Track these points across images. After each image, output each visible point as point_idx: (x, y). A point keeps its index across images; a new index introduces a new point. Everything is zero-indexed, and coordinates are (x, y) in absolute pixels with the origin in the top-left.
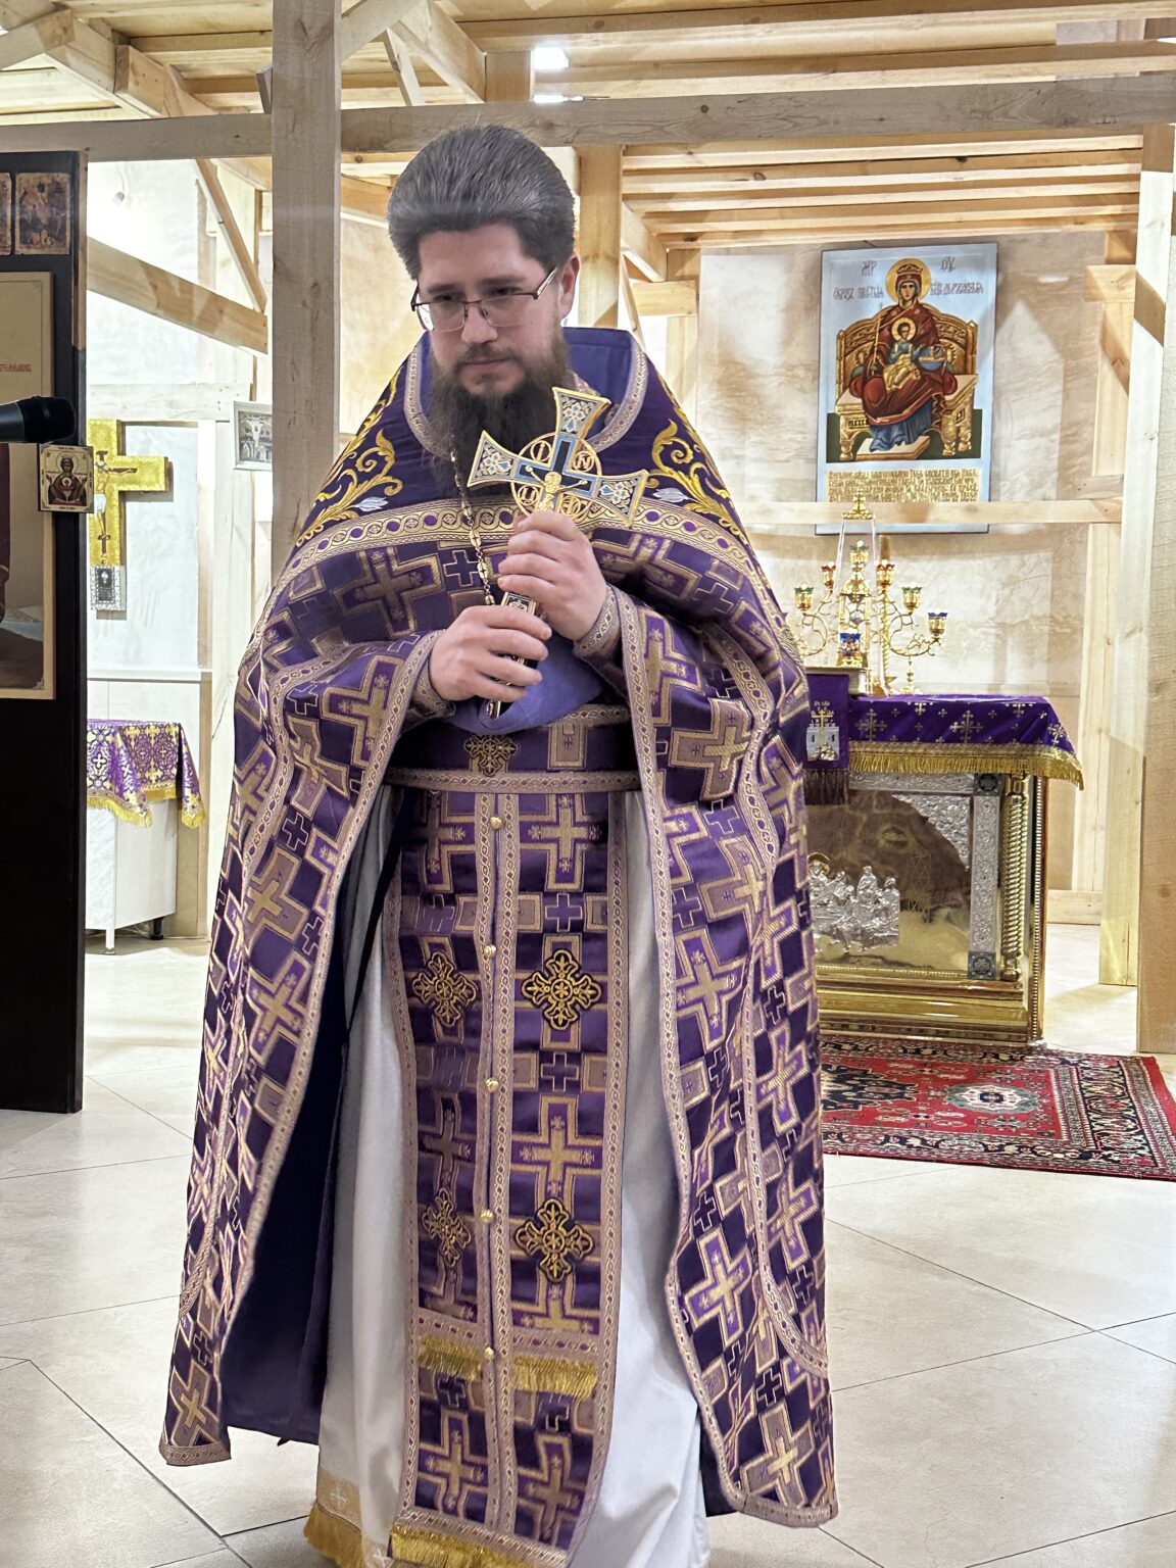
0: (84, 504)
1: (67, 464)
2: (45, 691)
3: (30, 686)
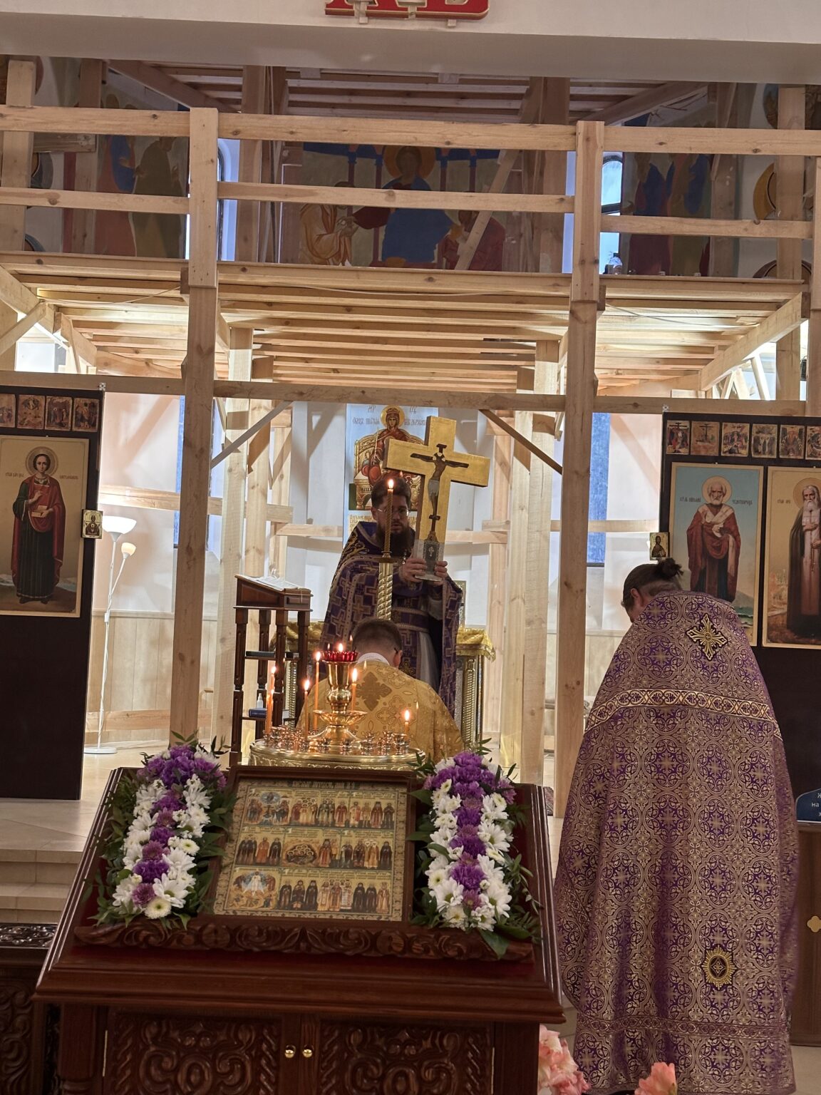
0: (98, 535)
1: (93, 518)
2: (76, 614)
3: (69, 612)
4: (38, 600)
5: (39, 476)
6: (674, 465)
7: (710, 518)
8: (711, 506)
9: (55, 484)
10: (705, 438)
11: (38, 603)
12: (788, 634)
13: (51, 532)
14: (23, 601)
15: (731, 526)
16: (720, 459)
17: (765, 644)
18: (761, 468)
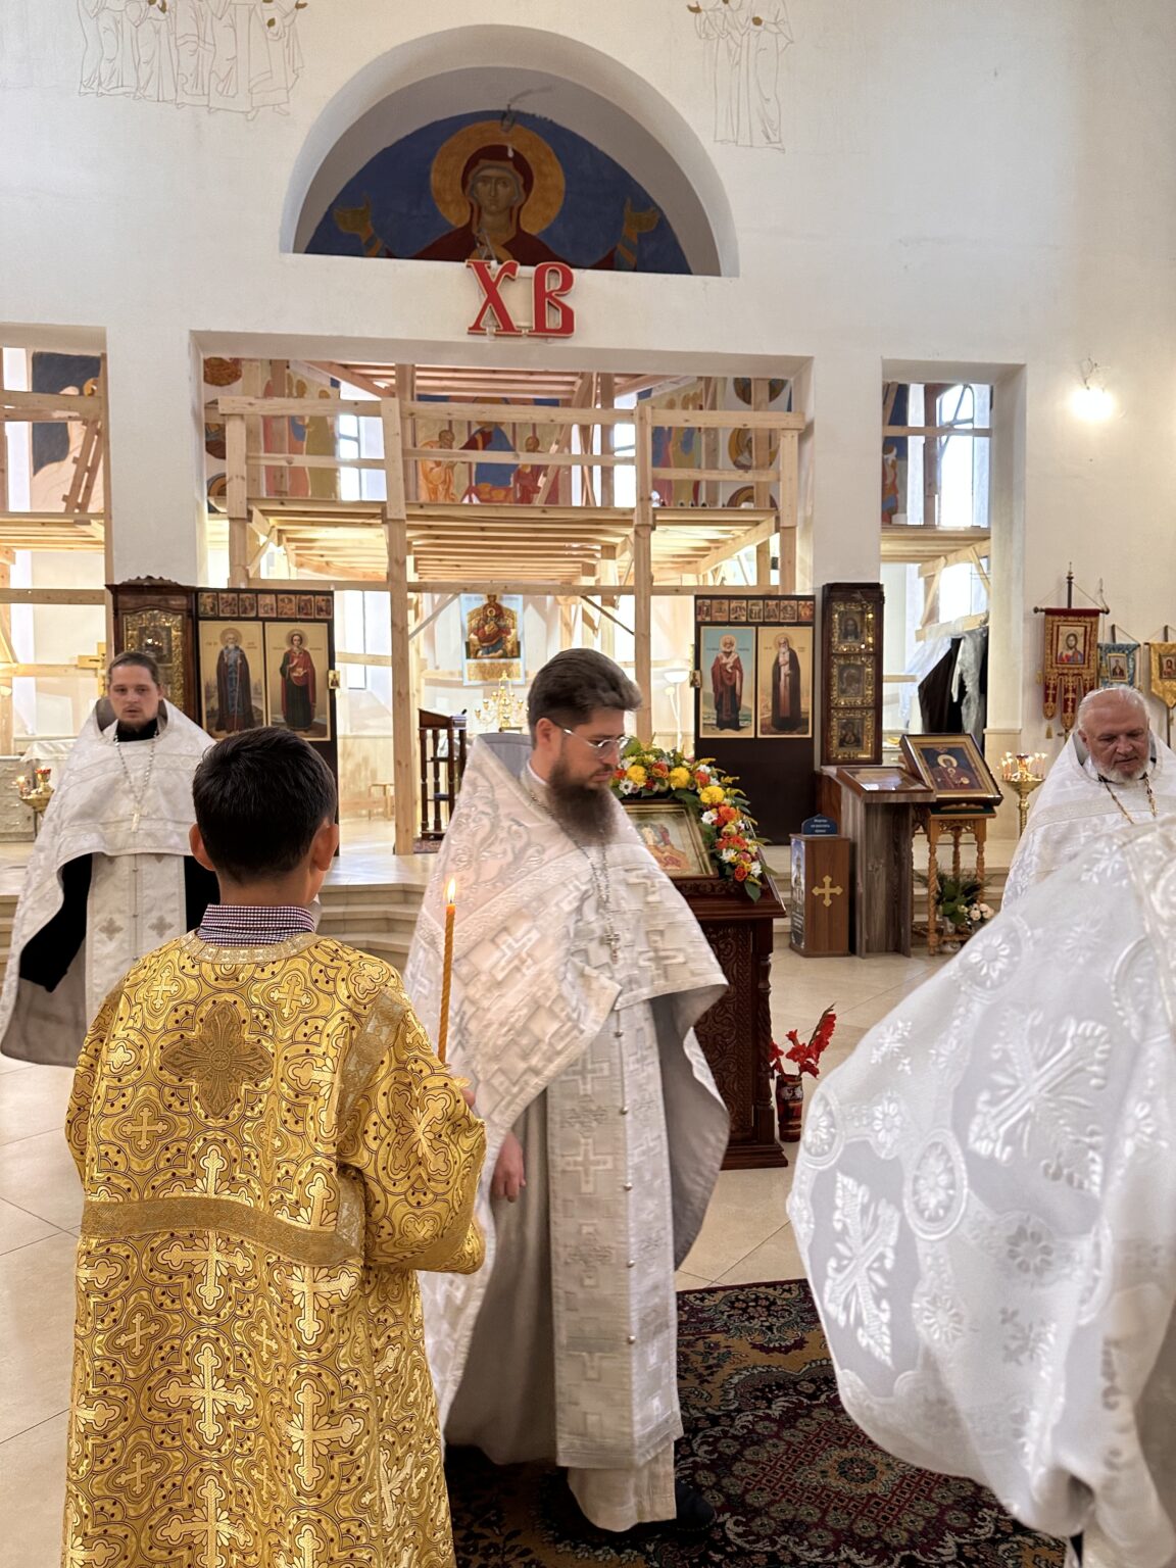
0: (338, 686)
1: (334, 676)
3: (323, 737)
4: (302, 729)
5: (295, 649)
6: (703, 628)
7: (724, 660)
8: (725, 653)
9: (306, 653)
10: (720, 610)
12: (773, 729)
13: (307, 686)
15: (737, 665)
16: (729, 623)
17: (760, 736)
18: (754, 628)
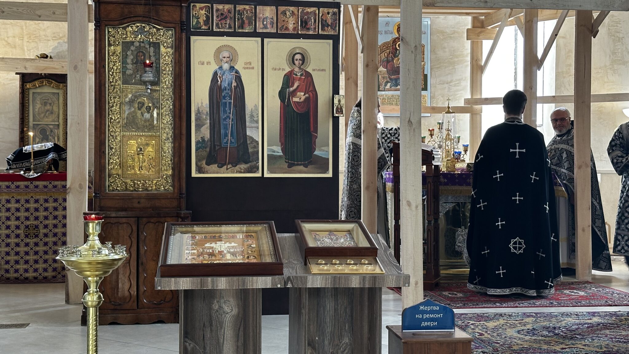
0: (342, 114)
1: (339, 101)
2: (330, 174)
3: (325, 173)
4: (301, 165)
9: (308, 75)
11: (302, 168)
14: (290, 166)
